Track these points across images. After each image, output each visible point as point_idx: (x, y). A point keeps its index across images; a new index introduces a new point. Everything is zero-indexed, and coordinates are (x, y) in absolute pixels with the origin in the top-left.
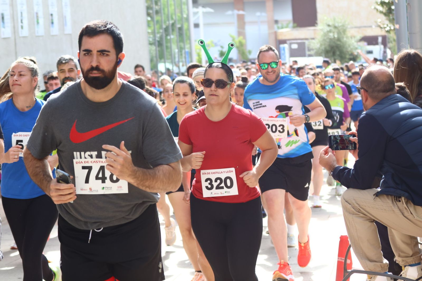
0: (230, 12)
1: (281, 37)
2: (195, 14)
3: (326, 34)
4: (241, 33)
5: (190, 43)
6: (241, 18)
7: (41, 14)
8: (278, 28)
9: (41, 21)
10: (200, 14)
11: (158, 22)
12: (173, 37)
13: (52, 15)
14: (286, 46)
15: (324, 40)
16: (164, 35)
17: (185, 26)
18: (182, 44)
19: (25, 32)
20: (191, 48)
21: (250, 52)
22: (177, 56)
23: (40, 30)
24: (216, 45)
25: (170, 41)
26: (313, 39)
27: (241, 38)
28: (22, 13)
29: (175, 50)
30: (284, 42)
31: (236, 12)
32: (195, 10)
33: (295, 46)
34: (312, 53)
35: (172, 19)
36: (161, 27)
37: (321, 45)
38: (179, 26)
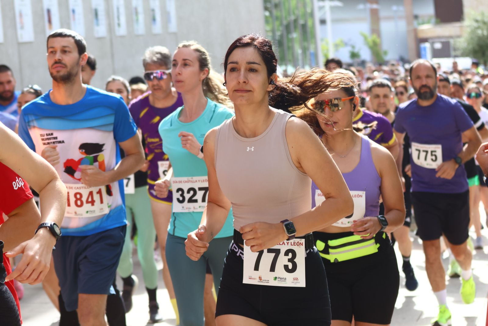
0: (361, 6)
1: (422, 35)
2: (321, 8)
3: (473, 31)
4: (375, 30)
5: (316, 43)
6: (375, 14)
7: (140, 10)
8: (419, 24)
9: (141, 17)
10: (327, 9)
11: (277, 18)
12: (295, 35)
13: (153, 10)
14: (427, 45)
15: (472, 39)
16: (285, 33)
17: (310, 23)
18: (306, 44)
19: (122, 31)
20: (316, 48)
21: (386, 53)
22: (300, 58)
23: (140, 28)
24: (346, 44)
25: (292, 40)
26: (459, 37)
27: (375, 37)
28: (118, 9)
29: (299, 51)
30: (425, 40)
31: (369, 6)
32: (321, 4)
33: (438, 46)
34: (458, 53)
35: (294, 13)
36: (281, 24)
37: (468, 44)
38: (301, 22)
